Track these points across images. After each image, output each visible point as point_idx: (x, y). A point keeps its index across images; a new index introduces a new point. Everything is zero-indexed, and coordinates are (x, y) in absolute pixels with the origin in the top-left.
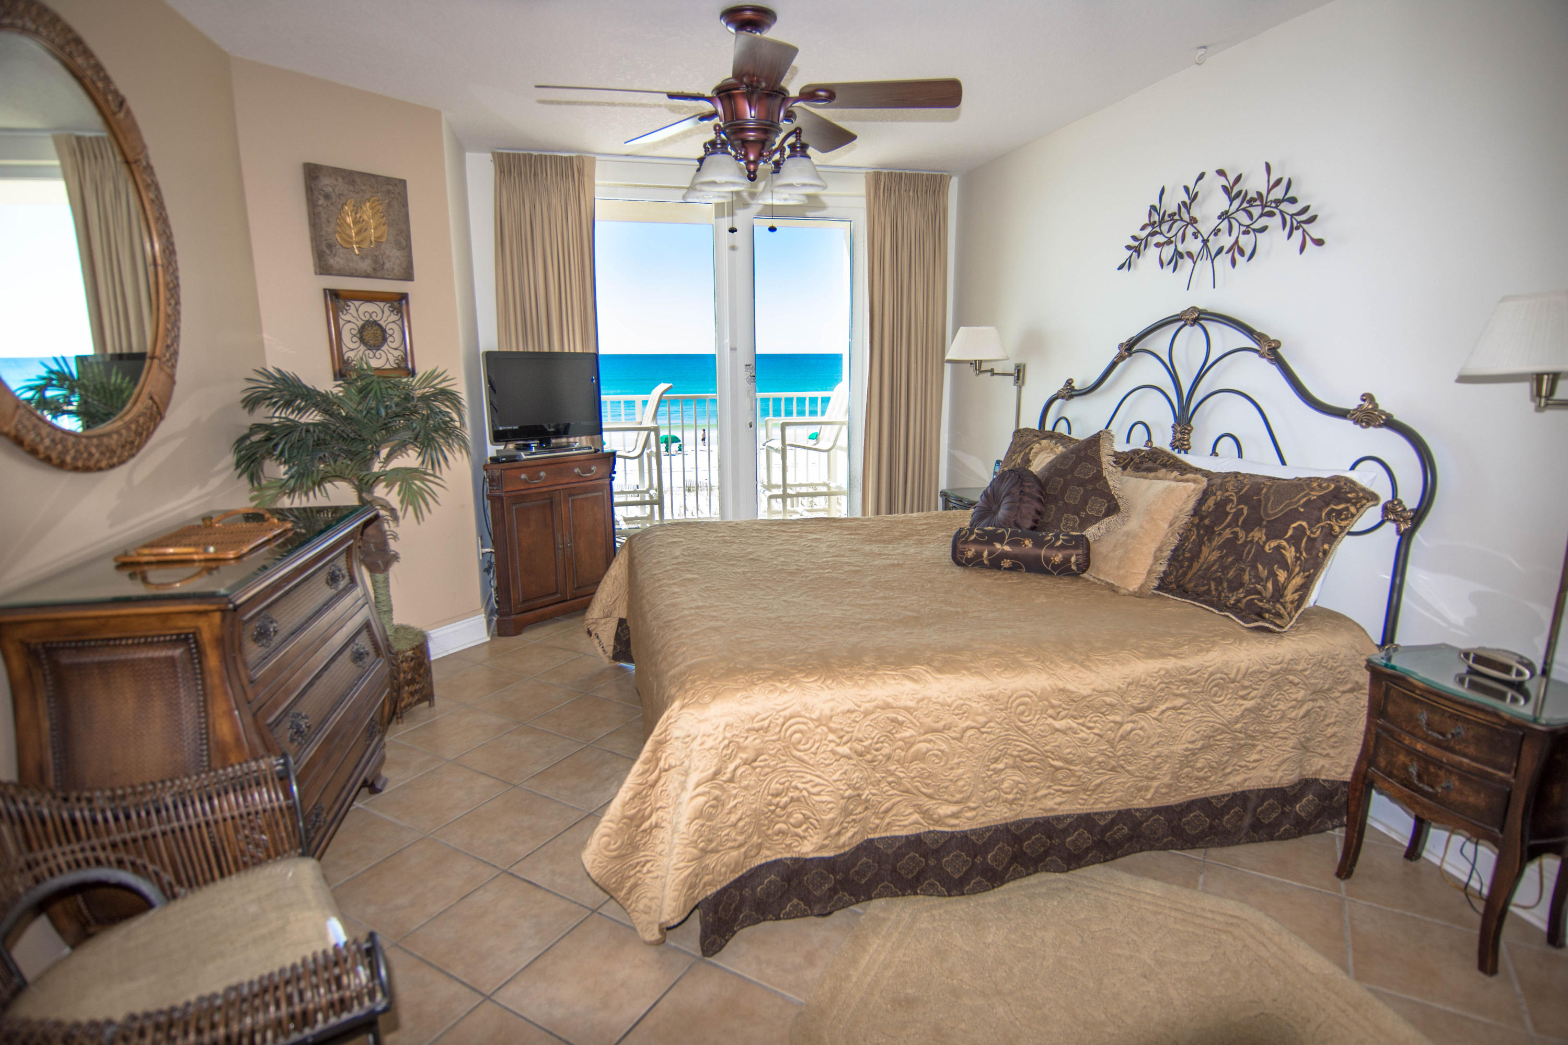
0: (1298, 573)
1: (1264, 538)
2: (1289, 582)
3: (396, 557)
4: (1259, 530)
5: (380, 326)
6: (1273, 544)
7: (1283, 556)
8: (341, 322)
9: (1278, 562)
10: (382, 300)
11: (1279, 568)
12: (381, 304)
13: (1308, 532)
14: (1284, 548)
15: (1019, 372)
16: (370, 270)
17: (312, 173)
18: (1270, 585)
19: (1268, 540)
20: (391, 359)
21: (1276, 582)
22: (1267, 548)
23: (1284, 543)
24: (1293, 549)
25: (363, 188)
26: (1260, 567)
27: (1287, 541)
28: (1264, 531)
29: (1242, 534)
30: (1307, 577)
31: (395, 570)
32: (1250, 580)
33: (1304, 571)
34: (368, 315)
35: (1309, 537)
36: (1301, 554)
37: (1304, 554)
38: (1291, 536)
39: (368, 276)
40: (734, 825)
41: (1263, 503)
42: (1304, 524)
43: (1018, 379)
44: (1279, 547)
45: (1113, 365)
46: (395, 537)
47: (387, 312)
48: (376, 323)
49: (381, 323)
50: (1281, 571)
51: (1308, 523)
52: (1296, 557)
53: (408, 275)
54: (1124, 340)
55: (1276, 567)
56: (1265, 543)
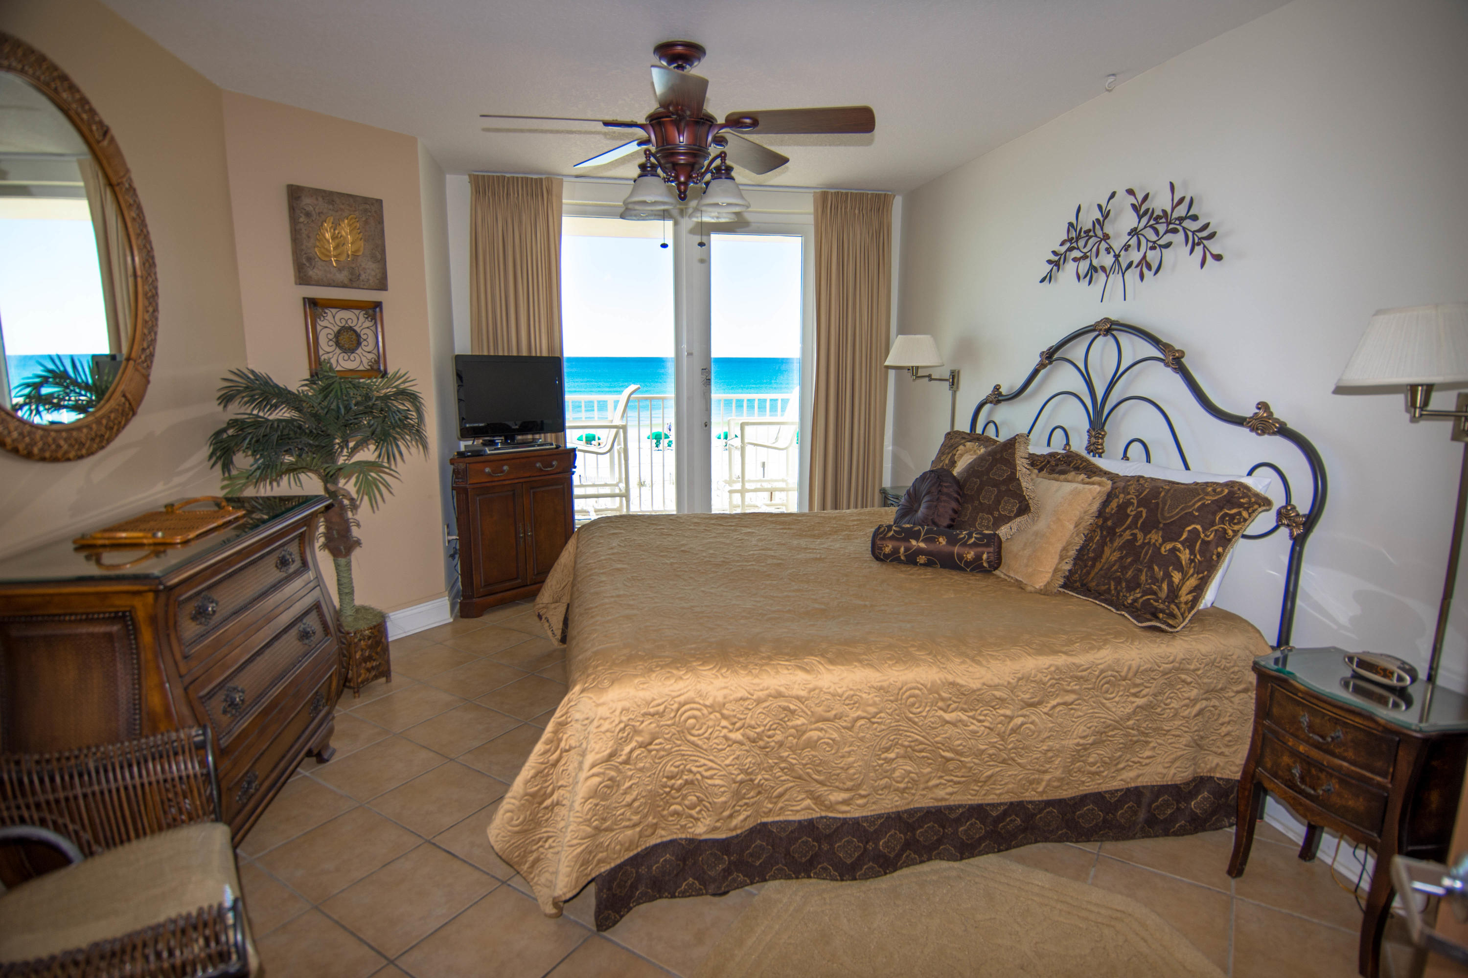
0: (1192, 575)
1: (1160, 540)
2: (1183, 584)
3: (358, 543)
4: (1156, 533)
5: (355, 331)
6: (1169, 546)
7: (1178, 558)
8: (319, 328)
9: (1173, 564)
10: (357, 308)
11: (1175, 569)
12: (357, 312)
13: (1202, 536)
14: (1179, 550)
15: (953, 378)
16: (346, 281)
17: (295, 193)
18: (1165, 586)
19: (1164, 542)
20: (365, 361)
21: (1171, 584)
22: (1163, 549)
23: (1179, 546)
24: (1187, 551)
25: (342, 207)
26: (1156, 568)
27: (1182, 543)
28: (1160, 533)
29: (1140, 536)
30: (1201, 579)
31: (356, 555)
32: (1146, 580)
33: (1198, 573)
34: (344, 322)
35: (1203, 540)
36: (1195, 556)
37: (1198, 557)
38: (1186, 539)
39: (344, 286)
40: (630, 805)
41: (1161, 506)
42: (1199, 527)
43: (953, 384)
44: (1174, 550)
45: (1036, 372)
46: (358, 525)
47: (362, 319)
48: (351, 329)
49: (356, 328)
50: (1176, 572)
51: (1202, 526)
52: (1190, 559)
53: (382, 285)
54: (1045, 349)
55: (1171, 568)
56: (1161, 545)
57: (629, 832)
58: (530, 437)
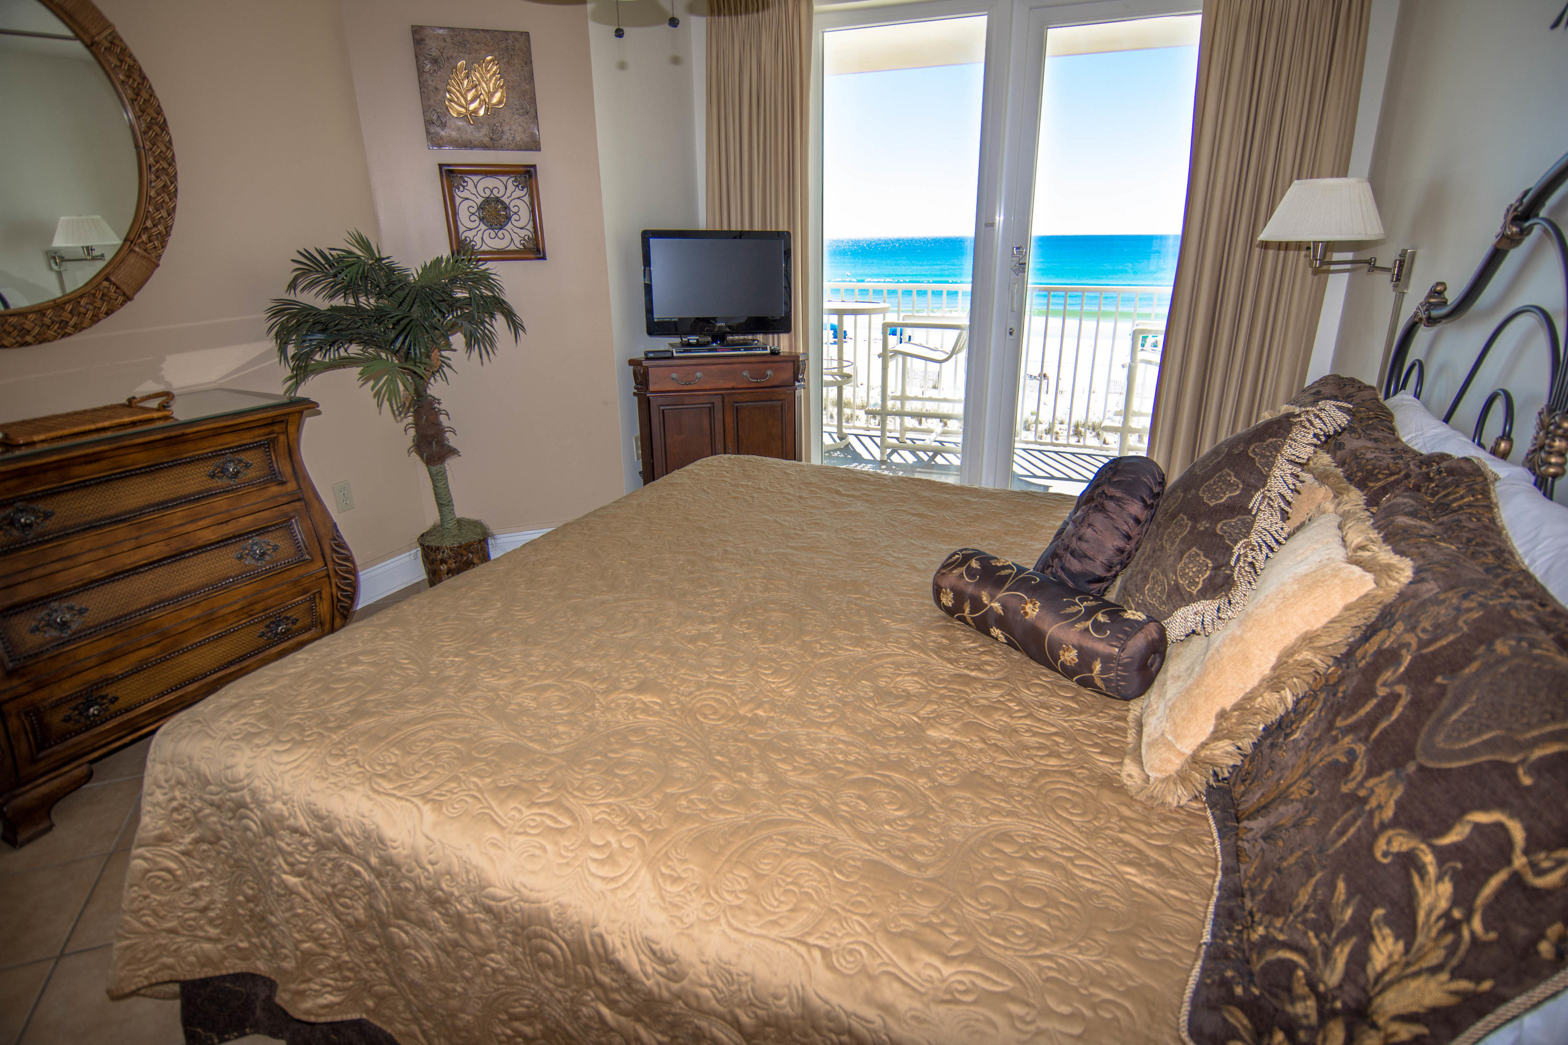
0: (1434, 970)
1: (1388, 813)
2: (1398, 980)
3: (453, 452)
4: (1392, 785)
5: (503, 203)
6: (1401, 842)
7: (1411, 897)
8: (458, 200)
9: (1393, 903)
10: (504, 173)
11: (1388, 921)
12: (504, 179)
13: (1519, 861)
14: (1422, 871)
15: (1400, 267)
16: (486, 140)
17: (418, 35)
18: (1341, 955)
19: (1395, 823)
20: (517, 240)
21: (1360, 959)
22: (1381, 846)
23: (1428, 859)
24: (1446, 888)
25: (477, 47)
26: (1341, 886)
27: (1442, 855)
28: (1399, 791)
29: (1360, 768)
30: (1466, 996)
31: (451, 464)
32: (1306, 908)
33: (1456, 974)
34: (488, 192)
35: (1516, 879)
36: (1468, 918)
37: (1477, 923)
38: (1457, 850)
39: (485, 147)
41: (1445, 703)
42: (1517, 832)
43: (1398, 280)
44: (1409, 861)
45: (1495, 258)
46: (454, 432)
47: (511, 187)
48: (498, 200)
49: (505, 199)
50: (1387, 931)
51: (1529, 830)
52: (1447, 914)
53: (534, 145)
55: (1379, 912)
56: (1384, 827)
57: (207, 946)
58: (750, 337)
